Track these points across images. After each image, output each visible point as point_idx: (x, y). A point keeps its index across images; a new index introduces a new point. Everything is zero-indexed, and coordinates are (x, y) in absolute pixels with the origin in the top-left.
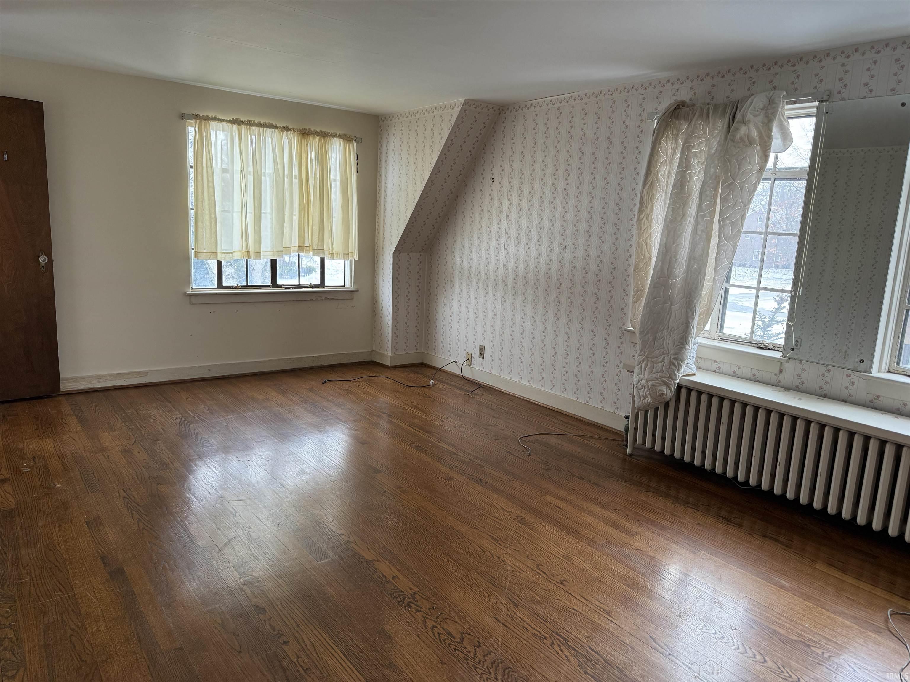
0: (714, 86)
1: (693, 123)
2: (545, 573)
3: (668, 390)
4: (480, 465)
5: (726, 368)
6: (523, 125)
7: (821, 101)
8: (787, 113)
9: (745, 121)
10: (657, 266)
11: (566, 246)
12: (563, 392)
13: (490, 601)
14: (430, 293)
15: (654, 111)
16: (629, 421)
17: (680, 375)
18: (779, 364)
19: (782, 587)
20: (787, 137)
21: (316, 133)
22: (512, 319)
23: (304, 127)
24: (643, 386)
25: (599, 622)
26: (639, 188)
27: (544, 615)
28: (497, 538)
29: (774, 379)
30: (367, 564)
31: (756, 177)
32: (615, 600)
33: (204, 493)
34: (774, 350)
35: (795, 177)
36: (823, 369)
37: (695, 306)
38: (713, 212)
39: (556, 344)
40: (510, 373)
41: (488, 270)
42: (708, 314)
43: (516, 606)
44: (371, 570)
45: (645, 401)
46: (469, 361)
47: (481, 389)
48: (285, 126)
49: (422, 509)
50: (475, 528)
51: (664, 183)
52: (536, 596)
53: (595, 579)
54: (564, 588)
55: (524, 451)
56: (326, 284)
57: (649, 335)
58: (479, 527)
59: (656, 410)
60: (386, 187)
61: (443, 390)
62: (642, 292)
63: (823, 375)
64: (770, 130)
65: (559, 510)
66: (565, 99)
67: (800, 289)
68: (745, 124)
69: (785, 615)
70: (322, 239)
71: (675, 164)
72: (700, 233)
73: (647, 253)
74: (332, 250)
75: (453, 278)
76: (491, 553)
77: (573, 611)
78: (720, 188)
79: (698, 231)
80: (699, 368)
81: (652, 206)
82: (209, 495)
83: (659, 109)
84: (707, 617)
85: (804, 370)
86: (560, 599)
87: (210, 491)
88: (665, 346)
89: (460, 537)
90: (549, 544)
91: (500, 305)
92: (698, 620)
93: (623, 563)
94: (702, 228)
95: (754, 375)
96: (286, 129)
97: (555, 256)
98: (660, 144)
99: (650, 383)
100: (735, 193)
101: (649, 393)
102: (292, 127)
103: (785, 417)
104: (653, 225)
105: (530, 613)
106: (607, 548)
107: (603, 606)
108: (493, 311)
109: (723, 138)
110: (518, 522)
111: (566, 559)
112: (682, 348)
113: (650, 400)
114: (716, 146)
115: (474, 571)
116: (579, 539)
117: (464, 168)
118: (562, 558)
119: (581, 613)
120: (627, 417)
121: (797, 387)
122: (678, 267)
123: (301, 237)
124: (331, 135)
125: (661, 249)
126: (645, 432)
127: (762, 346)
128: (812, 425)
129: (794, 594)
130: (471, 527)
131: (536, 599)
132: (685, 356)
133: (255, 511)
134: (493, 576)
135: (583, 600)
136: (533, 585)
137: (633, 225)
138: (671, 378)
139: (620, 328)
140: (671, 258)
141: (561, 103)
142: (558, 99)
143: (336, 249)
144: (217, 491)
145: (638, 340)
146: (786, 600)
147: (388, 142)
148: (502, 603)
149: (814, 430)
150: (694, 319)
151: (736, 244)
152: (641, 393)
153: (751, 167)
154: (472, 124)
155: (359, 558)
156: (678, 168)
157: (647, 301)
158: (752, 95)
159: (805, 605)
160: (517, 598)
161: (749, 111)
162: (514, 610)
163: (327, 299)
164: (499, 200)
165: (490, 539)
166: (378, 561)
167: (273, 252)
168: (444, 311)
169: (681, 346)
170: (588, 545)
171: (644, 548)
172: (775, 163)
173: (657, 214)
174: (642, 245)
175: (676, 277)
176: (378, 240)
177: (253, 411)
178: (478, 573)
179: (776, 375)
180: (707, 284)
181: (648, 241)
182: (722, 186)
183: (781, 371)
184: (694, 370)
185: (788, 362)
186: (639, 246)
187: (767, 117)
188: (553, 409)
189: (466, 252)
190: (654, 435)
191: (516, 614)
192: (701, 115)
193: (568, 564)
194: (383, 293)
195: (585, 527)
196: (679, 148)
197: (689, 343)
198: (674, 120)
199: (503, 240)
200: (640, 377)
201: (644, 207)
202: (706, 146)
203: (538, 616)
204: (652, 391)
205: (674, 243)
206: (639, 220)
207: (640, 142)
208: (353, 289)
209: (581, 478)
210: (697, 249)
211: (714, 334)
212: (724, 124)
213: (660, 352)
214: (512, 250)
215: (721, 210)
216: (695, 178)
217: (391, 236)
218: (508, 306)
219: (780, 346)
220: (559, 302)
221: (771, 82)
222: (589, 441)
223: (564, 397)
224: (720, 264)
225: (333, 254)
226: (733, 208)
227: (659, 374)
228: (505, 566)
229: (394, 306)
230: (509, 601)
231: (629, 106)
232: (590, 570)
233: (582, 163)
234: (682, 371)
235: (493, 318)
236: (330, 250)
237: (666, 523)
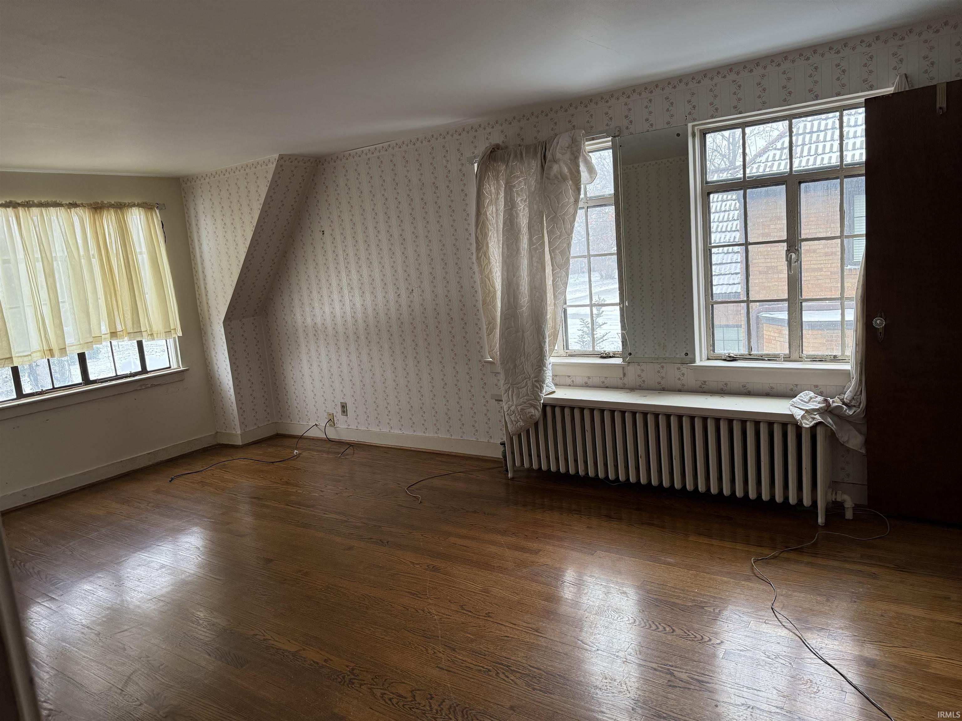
0: (521, 128)
1: (510, 164)
2: (470, 612)
3: (536, 411)
4: (376, 526)
5: (579, 380)
6: (345, 176)
7: (614, 137)
8: (588, 148)
9: (555, 160)
10: (504, 300)
11: (412, 290)
12: (436, 433)
13: (428, 654)
14: (273, 358)
15: (472, 155)
16: (505, 446)
17: (543, 395)
18: (621, 368)
19: (669, 564)
20: (591, 170)
21: (111, 206)
22: (371, 370)
23: (95, 201)
24: (514, 412)
25: (531, 641)
26: (473, 228)
27: (481, 650)
28: (415, 592)
29: (620, 383)
30: (293, 656)
31: (573, 209)
32: (538, 617)
33: (76, 635)
34: (615, 357)
35: (603, 203)
36: (657, 367)
37: (544, 331)
38: (543, 243)
39: (421, 387)
40: (379, 425)
41: (335, 324)
42: (555, 335)
43: (454, 650)
44: (300, 660)
45: (517, 426)
46: (331, 421)
47: (351, 448)
48: (71, 202)
49: (331, 586)
50: (391, 589)
51: (494, 221)
52: (469, 636)
53: (516, 603)
54: (491, 620)
55: (414, 501)
56: (148, 369)
57: (510, 364)
58: (395, 586)
59: (528, 431)
60: (201, 252)
61: (311, 458)
62: (494, 324)
63: (659, 372)
64: (578, 166)
65: (465, 548)
66: (383, 147)
67: (626, 301)
68: (556, 162)
69: (678, 587)
70: (136, 321)
71: (501, 203)
72: (535, 264)
73: (491, 288)
74: (151, 330)
75: (298, 337)
76: (414, 608)
77: (506, 638)
78: (545, 222)
79: (533, 262)
80: (556, 385)
81: (487, 244)
82: (83, 635)
83: (476, 152)
84: (618, 608)
85: (643, 370)
86: (491, 630)
87: (83, 631)
88: (525, 371)
89: (379, 603)
90: (465, 583)
91: (355, 357)
92: (612, 612)
93: (537, 581)
94: (537, 260)
95: (603, 382)
96: (74, 205)
97: (404, 300)
98: (483, 186)
99: (519, 408)
100: (558, 226)
101: (520, 417)
102: (80, 203)
103: (637, 415)
104: (491, 261)
105: (468, 652)
106: (518, 571)
107: (530, 626)
108: (349, 365)
109: (539, 177)
110: (430, 571)
111: (484, 592)
112: (540, 370)
113: (522, 424)
114: (535, 184)
115: (403, 630)
116: (491, 571)
117: (289, 223)
118: (481, 593)
119: (513, 638)
120: (503, 444)
121: (640, 386)
122: (522, 298)
123: (112, 322)
124: (128, 205)
125: (504, 283)
126: (521, 454)
127: (604, 355)
128: (660, 416)
129: (680, 568)
130: (387, 590)
131: (469, 637)
132: (544, 377)
133: (147, 637)
134: (423, 629)
135: (511, 625)
136: (463, 625)
137: (473, 263)
138: (537, 399)
139: (480, 361)
140: (514, 290)
141: (380, 151)
142: (376, 149)
143: (155, 329)
144: (91, 629)
145: (499, 369)
146: (675, 575)
147: (196, 204)
148: (440, 652)
149: (662, 421)
150: (545, 342)
151: (568, 269)
152: (513, 419)
153: (567, 200)
154: (290, 179)
155: (283, 653)
156: (505, 207)
157: (501, 332)
158: (556, 135)
159: (690, 574)
160: (453, 643)
161: (557, 151)
162: (454, 655)
163: (153, 386)
164: (334, 251)
165: (409, 595)
166: (304, 649)
167: (81, 344)
168: (294, 374)
169: (539, 369)
170: (501, 573)
171: (549, 562)
172: (585, 193)
173: (493, 250)
174: (485, 281)
175: (522, 306)
176: (201, 310)
177: (98, 531)
178: (408, 631)
179: (621, 379)
180: (550, 309)
181: (490, 276)
182: (546, 220)
183: (624, 375)
184: (554, 388)
185: (628, 366)
186: (483, 282)
187: (573, 154)
188: (430, 451)
189: (307, 309)
190: (530, 455)
191: (456, 657)
192: (516, 156)
193: (488, 596)
194: (218, 368)
195: (493, 558)
196: (501, 188)
197: (545, 364)
198: (492, 163)
199: (346, 291)
200: (509, 404)
201: (480, 246)
202: (525, 185)
203: (476, 653)
204: (522, 414)
205: (514, 276)
206: (478, 258)
207: (465, 185)
208: (182, 369)
209: (475, 512)
210: (535, 279)
211: (562, 352)
212: (537, 163)
213: (522, 377)
214: (358, 301)
215: (549, 242)
216: (521, 215)
217: (218, 304)
218: (364, 357)
219: (619, 353)
220: (417, 345)
221: (570, 122)
222: (472, 474)
223: (439, 437)
224: (557, 289)
225: (152, 334)
226: (560, 239)
227: (525, 398)
228: (431, 616)
229: (235, 379)
230: (446, 647)
231: (447, 151)
232: (510, 596)
233: (413, 209)
234: (544, 391)
235: (350, 372)
236: (148, 331)
237: (560, 534)
